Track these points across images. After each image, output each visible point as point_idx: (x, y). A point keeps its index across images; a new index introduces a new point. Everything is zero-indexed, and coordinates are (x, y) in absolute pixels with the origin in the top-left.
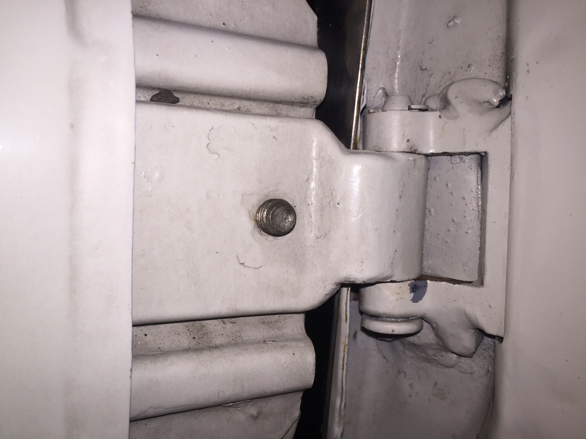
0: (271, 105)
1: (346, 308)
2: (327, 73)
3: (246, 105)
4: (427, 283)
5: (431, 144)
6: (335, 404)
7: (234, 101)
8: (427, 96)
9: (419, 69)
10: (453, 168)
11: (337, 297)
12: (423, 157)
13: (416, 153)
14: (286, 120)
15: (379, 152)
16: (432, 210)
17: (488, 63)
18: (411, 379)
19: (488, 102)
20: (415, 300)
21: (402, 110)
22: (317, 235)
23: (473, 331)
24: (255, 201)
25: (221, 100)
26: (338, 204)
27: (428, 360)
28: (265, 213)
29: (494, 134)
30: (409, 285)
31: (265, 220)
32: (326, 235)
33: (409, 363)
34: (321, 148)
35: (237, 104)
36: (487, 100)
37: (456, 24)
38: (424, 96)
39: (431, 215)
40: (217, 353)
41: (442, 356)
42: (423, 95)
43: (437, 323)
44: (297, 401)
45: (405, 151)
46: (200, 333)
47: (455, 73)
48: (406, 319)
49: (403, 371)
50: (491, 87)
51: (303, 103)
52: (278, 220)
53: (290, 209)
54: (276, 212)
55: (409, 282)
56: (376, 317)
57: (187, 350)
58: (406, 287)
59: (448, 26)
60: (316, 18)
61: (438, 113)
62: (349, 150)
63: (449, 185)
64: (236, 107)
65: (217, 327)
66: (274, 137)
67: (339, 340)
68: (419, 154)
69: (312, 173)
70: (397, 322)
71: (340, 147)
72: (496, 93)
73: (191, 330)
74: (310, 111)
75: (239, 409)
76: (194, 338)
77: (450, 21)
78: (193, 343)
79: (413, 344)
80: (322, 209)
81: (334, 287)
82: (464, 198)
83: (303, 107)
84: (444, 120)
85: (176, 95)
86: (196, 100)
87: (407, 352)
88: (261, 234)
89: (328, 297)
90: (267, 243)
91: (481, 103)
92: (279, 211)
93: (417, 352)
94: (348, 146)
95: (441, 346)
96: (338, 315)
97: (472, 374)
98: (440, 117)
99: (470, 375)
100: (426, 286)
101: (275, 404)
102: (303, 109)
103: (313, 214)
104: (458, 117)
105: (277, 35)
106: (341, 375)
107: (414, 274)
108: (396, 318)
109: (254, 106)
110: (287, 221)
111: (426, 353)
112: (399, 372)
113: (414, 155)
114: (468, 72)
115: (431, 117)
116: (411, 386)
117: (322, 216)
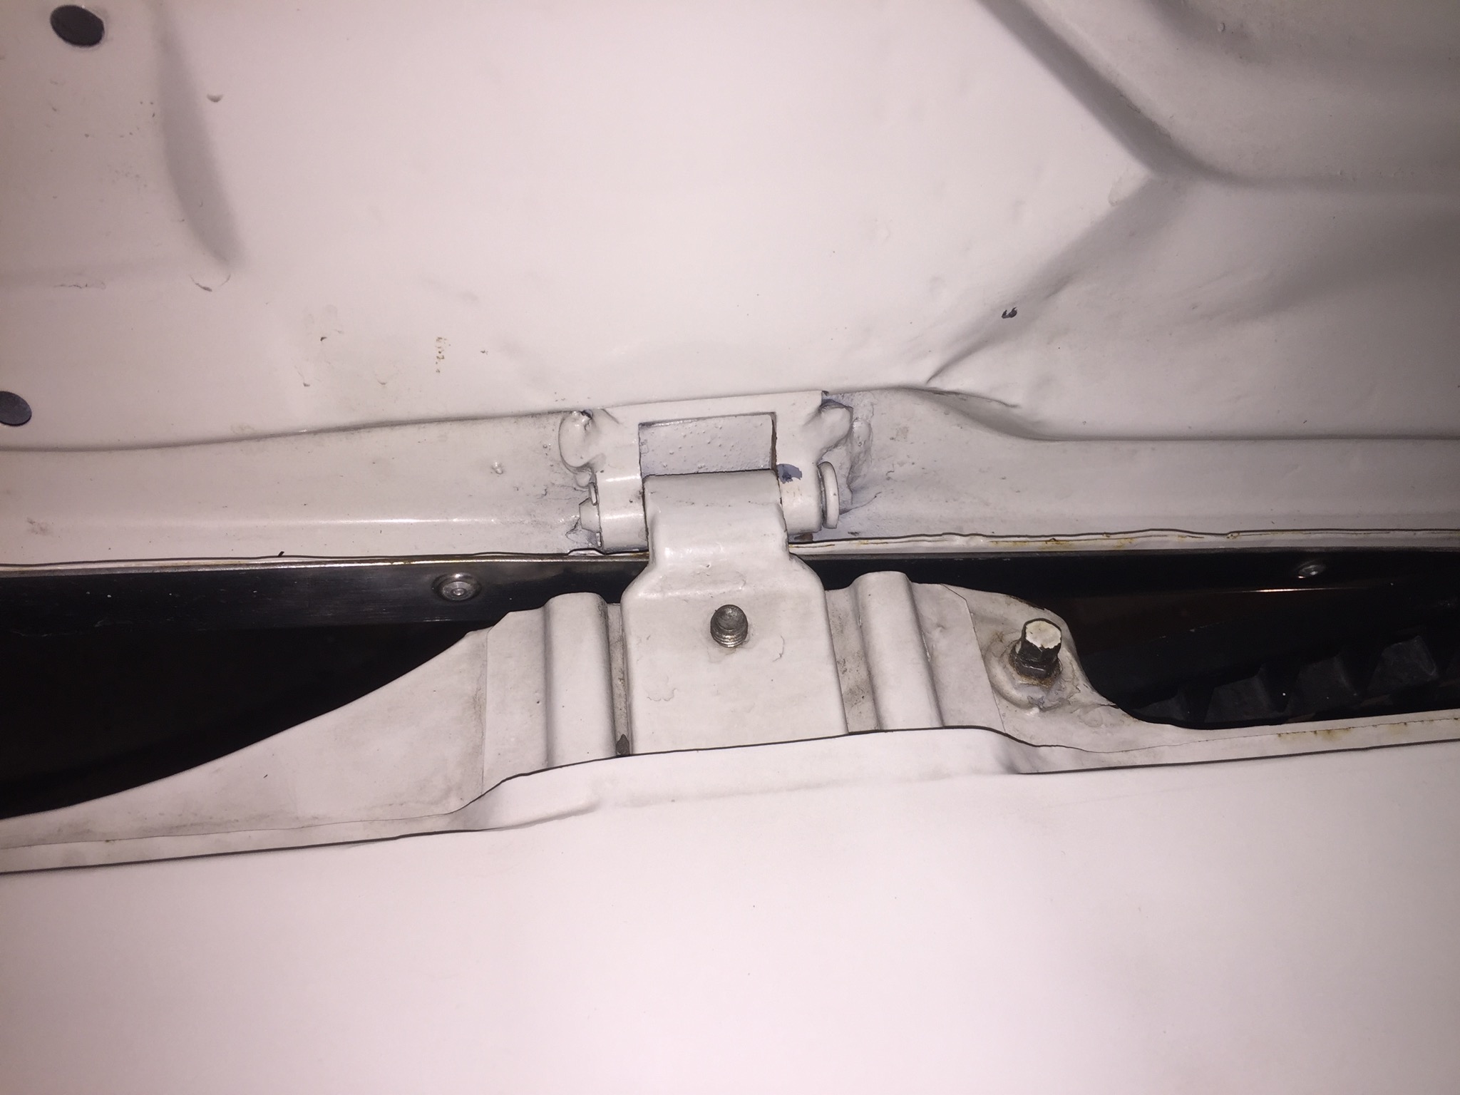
0: (612, 648)
1: (819, 547)
2: (572, 594)
3: (616, 674)
4: (780, 465)
5: (633, 477)
6: (927, 548)
7: (614, 685)
8: (575, 486)
9: (545, 497)
10: (653, 451)
11: (804, 559)
12: (646, 484)
13: (644, 492)
14: (627, 630)
15: (648, 531)
16: (699, 465)
17: (542, 430)
18: (893, 465)
19: (585, 426)
20: (799, 475)
21: (599, 511)
22: (742, 584)
23: (823, 413)
24: (715, 650)
25: (616, 697)
26: (708, 566)
27: (867, 451)
28: (727, 637)
29: (621, 420)
30: (784, 483)
31: (733, 637)
32: (741, 575)
33: (875, 470)
34: (653, 590)
35: (617, 682)
36: (583, 428)
37: (500, 466)
38: (575, 489)
39: (704, 466)
40: (875, 671)
41: (859, 437)
42: (573, 490)
43: (821, 450)
44: (921, 588)
45: (642, 503)
46: (857, 692)
47: (551, 461)
48: (821, 480)
49: (887, 474)
50: (568, 424)
51: (605, 616)
52: (732, 623)
53: (720, 613)
54: (725, 626)
55: (781, 483)
56: (824, 514)
57: (875, 701)
58: (786, 486)
59: (502, 472)
60: (510, 614)
61: (598, 474)
62: (650, 563)
63: (671, 452)
64: (620, 683)
65: (851, 677)
66: (648, 639)
67: (856, 550)
68: (644, 489)
69: (678, 597)
70: (825, 490)
71: (648, 571)
72: (575, 420)
73: (855, 702)
74: (613, 610)
75: (934, 646)
76: (863, 697)
77: (497, 472)
78: (868, 697)
79: (851, 468)
80: (715, 583)
81: (794, 561)
82: (685, 436)
83: (608, 617)
84: (605, 467)
85: (619, 739)
86: (621, 721)
87: (862, 474)
88: (748, 641)
89: (806, 566)
90: (757, 634)
91: (587, 433)
92: (723, 623)
93: (860, 462)
94: (646, 564)
95: (846, 440)
96: (827, 555)
97: (872, 405)
98: (602, 472)
99: (874, 406)
100: (783, 465)
101: (928, 610)
102: (610, 616)
103: (721, 591)
104: (602, 454)
105: (539, 650)
106: (895, 544)
107: (771, 478)
108: (822, 492)
109: (617, 663)
110: (732, 615)
111: (860, 453)
112: (889, 479)
113: (646, 493)
114: (551, 447)
115: (604, 481)
116: (901, 464)
117: (723, 582)
